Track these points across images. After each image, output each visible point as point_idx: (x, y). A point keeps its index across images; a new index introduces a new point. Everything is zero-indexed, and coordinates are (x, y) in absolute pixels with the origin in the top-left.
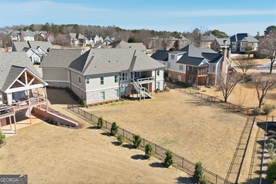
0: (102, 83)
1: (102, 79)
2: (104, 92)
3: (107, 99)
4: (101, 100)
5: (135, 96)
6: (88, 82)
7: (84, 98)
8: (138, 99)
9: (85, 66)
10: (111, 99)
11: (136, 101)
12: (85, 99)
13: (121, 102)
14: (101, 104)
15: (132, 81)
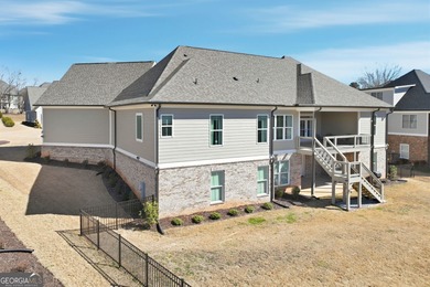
0: (217, 138)
1: (217, 124)
2: (221, 174)
3: (233, 199)
4: (211, 203)
5: (322, 191)
6: (167, 132)
7: (149, 192)
8: (338, 202)
9: (160, 81)
10: (245, 202)
11: (333, 212)
12: (154, 198)
13: (282, 212)
14: (213, 218)
15: (309, 144)
